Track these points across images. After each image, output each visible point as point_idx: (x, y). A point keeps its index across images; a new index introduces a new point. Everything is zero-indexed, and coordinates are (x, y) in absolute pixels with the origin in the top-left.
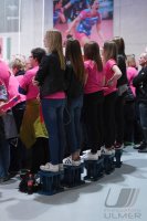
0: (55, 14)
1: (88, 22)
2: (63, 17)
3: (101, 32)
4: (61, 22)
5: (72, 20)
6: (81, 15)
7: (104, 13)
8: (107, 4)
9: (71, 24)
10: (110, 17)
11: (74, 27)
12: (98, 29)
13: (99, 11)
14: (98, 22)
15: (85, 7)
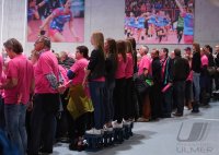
0: (29, 11)
1: (61, 20)
2: (37, 14)
3: (73, 29)
4: (35, 19)
5: (46, 17)
6: (54, 13)
7: (76, 11)
8: (79, 3)
9: (45, 21)
10: (81, 15)
11: (47, 23)
12: (70, 26)
13: (72, 10)
14: (71, 19)
15: (58, 5)
